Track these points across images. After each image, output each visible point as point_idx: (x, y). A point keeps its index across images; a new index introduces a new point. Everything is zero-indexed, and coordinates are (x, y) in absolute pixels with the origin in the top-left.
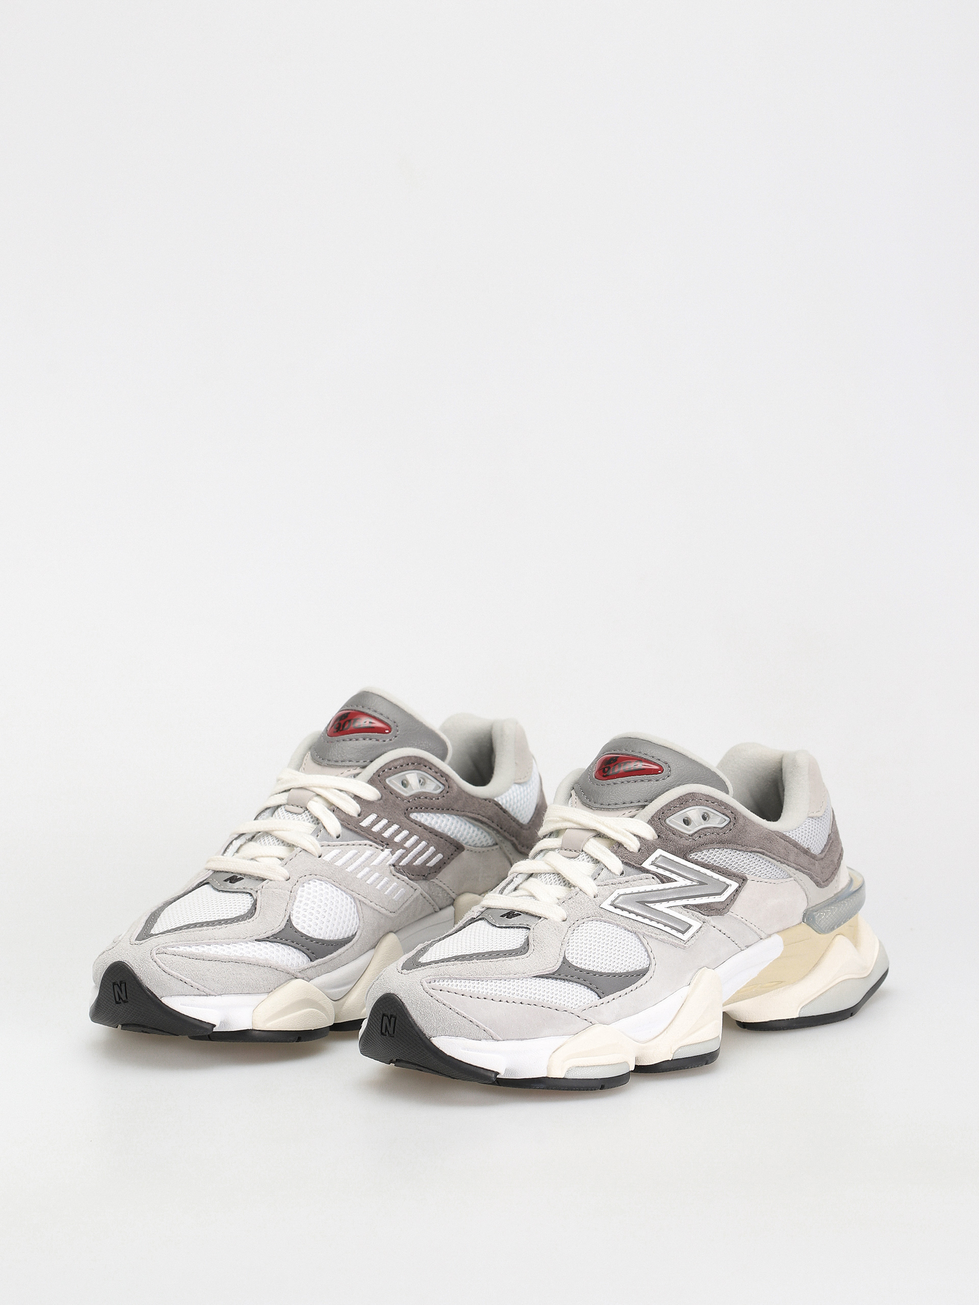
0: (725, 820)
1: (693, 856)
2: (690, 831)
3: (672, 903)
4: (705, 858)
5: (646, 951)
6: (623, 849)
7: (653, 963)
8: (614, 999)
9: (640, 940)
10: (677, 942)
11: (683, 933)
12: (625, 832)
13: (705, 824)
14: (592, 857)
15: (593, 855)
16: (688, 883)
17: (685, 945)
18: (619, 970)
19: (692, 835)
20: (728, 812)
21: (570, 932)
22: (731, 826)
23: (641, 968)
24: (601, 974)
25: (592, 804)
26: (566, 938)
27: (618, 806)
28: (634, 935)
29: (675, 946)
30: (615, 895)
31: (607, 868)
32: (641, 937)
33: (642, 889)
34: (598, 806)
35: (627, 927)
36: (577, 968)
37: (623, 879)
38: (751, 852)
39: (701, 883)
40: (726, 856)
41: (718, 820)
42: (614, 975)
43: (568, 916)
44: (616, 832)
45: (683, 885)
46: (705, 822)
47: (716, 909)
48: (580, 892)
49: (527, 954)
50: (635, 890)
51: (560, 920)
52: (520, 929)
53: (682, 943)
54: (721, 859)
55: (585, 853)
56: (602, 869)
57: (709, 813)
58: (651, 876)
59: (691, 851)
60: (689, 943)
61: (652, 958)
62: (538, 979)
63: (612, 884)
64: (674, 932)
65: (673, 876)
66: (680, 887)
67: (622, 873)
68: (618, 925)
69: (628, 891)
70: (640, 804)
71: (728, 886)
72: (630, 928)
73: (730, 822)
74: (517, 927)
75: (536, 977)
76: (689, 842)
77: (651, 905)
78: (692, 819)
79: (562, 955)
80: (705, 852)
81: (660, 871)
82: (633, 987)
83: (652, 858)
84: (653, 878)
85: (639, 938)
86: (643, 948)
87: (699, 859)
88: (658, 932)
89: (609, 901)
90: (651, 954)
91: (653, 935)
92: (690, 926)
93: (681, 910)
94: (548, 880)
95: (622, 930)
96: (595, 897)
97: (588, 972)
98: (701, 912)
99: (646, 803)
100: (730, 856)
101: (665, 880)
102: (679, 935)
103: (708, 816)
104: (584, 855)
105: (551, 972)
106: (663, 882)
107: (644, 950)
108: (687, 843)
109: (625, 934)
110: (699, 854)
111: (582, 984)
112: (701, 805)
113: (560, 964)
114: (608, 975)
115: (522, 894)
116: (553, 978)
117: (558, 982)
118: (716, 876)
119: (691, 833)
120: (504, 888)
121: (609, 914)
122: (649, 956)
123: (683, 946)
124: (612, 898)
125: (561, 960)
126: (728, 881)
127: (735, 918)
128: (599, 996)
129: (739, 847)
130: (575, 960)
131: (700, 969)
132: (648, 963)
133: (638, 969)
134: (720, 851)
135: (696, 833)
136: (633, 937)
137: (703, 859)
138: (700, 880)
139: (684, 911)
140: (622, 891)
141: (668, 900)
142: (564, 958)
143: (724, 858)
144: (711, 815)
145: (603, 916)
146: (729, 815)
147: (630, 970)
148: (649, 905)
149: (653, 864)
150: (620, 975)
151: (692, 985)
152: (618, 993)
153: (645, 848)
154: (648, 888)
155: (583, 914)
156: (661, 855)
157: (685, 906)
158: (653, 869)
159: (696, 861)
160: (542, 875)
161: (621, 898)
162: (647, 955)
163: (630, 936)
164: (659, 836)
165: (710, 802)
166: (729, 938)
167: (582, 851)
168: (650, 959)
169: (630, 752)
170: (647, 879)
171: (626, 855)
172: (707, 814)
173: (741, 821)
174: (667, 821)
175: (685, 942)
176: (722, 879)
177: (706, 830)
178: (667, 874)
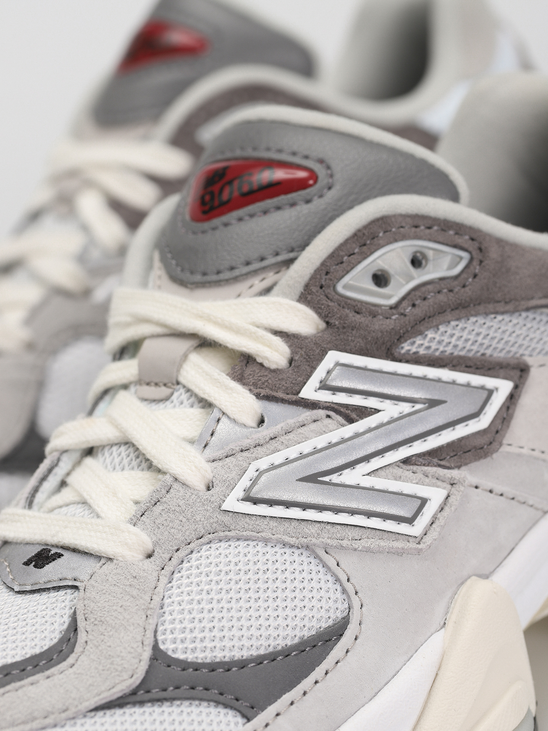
0: (461, 258)
1: (406, 347)
2: (389, 297)
3: (376, 463)
4: (434, 346)
5: (337, 580)
6: (256, 368)
7: (356, 604)
8: (278, 715)
9: (321, 560)
10: (399, 544)
11: (410, 521)
12: (254, 329)
13: (419, 276)
14: (196, 396)
15: (197, 391)
16: (406, 408)
17: (420, 546)
18: (281, 643)
19: (395, 307)
20: (465, 240)
21: (164, 580)
22: (475, 269)
23: (330, 622)
24: (242, 664)
25: (187, 276)
26: (157, 599)
27: (236, 272)
28: (304, 553)
29: (400, 553)
30: (251, 473)
31: (228, 416)
32: (321, 553)
33: (306, 447)
34: (198, 278)
35: (287, 539)
36: (184, 665)
37: (265, 432)
38: (528, 309)
39: (433, 403)
40: (477, 330)
41: (446, 261)
42: (272, 657)
43: (156, 544)
44: (237, 331)
45: (396, 415)
46: (419, 270)
47: (475, 447)
48: (176, 486)
49: (71, 660)
50: (292, 452)
51: (141, 557)
52: (62, 593)
53: (412, 545)
54: (467, 340)
55: (184, 387)
56: (219, 420)
57: (426, 251)
58: (322, 413)
59: (401, 338)
60: (428, 540)
61: (351, 592)
62: (101, 713)
63: (242, 451)
64: (390, 526)
65: (371, 403)
66: (389, 423)
67: (262, 421)
68: (266, 541)
69: (278, 458)
70: (280, 258)
71: (490, 393)
72: (293, 541)
73: (471, 259)
74: (54, 588)
75: (97, 709)
76: (393, 322)
77: (335, 478)
78: (391, 271)
79: (149, 641)
80: (430, 334)
81: (342, 398)
82: (318, 673)
83: (319, 373)
84: (328, 416)
85: (317, 557)
86: (329, 577)
87: (422, 351)
88: (356, 533)
89: (238, 492)
90: (349, 587)
91: (345, 543)
92: (424, 501)
93: (398, 471)
94: (117, 460)
95: (276, 549)
96: (208, 489)
97: (213, 667)
98: (442, 463)
99: (292, 255)
100: (484, 331)
101: (354, 416)
102: (403, 528)
103: (424, 256)
104: (182, 390)
105: (127, 691)
106: (351, 421)
107: (331, 579)
108: (389, 324)
109: (286, 557)
110: (419, 341)
111: (201, 699)
112: (404, 238)
113: (144, 666)
114: (259, 660)
115: (67, 501)
116: (134, 704)
117: (148, 709)
118: (462, 377)
119: (393, 301)
120: (36, 490)
121: (243, 522)
122: (344, 591)
123: (415, 549)
124: (245, 482)
125: (147, 654)
126: (489, 382)
127: (520, 455)
128: (244, 716)
129: (500, 307)
130: (181, 646)
131: (462, 583)
132: (347, 606)
133: (324, 625)
134: (461, 324)
135: (404, 298)
136: (303, 558)
137: (428, 348)
138: (429, 396)
139: (406, 472)
140: (263, 464)
141: (367, 458)
142: (156, 647)
143: (472, 337)
144: (430, 254)
145: (232, 527)
146: (466, 246)
147: (307, 634)
148: (326, 479)
149: (324, 386)
150: (286, 653)
151: (450, 625)
152: (287, 697)
153: (302, 355)
154: (321, 442)
155: (187, 533)
156: (337, 364)
157: (406, 461)
158: (325, 396)
159: (414, 357)
160: (106, 449)
161: (263, 478)
162: (339, 588)
163: (296, 557)
164: (327, 323)
165: (422, 228)
166: (513, 499)
167: (178, 383)
168: (349, 597)
169: (249, 153)
170: (315, 421)
171: (264, 379)
172: (422, 253)
173: (494, 253)
174: (340, 288)
175: (418, 540)
176: (477, 380)
177: (423, 289)
178: (357, 400)
